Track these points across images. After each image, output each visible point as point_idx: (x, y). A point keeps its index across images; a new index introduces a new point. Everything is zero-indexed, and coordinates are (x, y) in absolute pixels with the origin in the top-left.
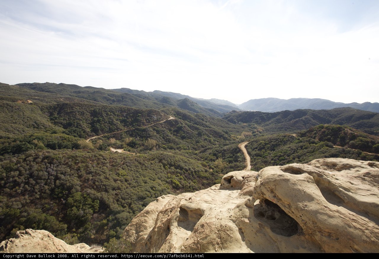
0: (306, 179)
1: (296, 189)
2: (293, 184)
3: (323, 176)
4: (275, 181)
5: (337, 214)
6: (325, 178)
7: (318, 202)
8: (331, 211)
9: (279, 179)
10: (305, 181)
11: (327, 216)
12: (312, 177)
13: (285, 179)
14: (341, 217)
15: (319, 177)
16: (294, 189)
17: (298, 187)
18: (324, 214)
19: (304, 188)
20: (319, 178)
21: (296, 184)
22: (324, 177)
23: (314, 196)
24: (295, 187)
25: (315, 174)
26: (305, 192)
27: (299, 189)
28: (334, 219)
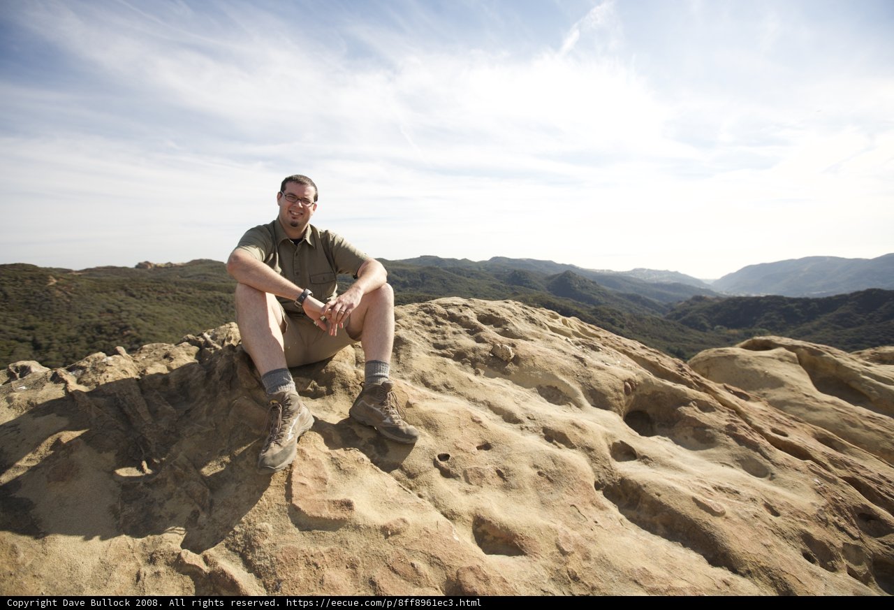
0: (776, 357)
1: (748, 371)
2: (744, 362)
3: (824, 354)
4: (708, 360)
5: (829, 406)
6: (828, 358)
7: (792, 389)
8: (817, 402)
9: (716, 356)
10: (773, 358)
11: (804, 409)
12: (794, 354)
13: (729, 356)
14: (837, 411)
15: (813, 355)
16: (744, 371)
17: (753, 367)
18: (800, 405)
19: (765, 368)
20: (813, 357)
21: (750, 362)
22: (825, 356)
23: (785, 379)
24: (747, 367)
25: (802, 350)
26: (766, 374)
27: (755, 371)
28: (819, 413)
